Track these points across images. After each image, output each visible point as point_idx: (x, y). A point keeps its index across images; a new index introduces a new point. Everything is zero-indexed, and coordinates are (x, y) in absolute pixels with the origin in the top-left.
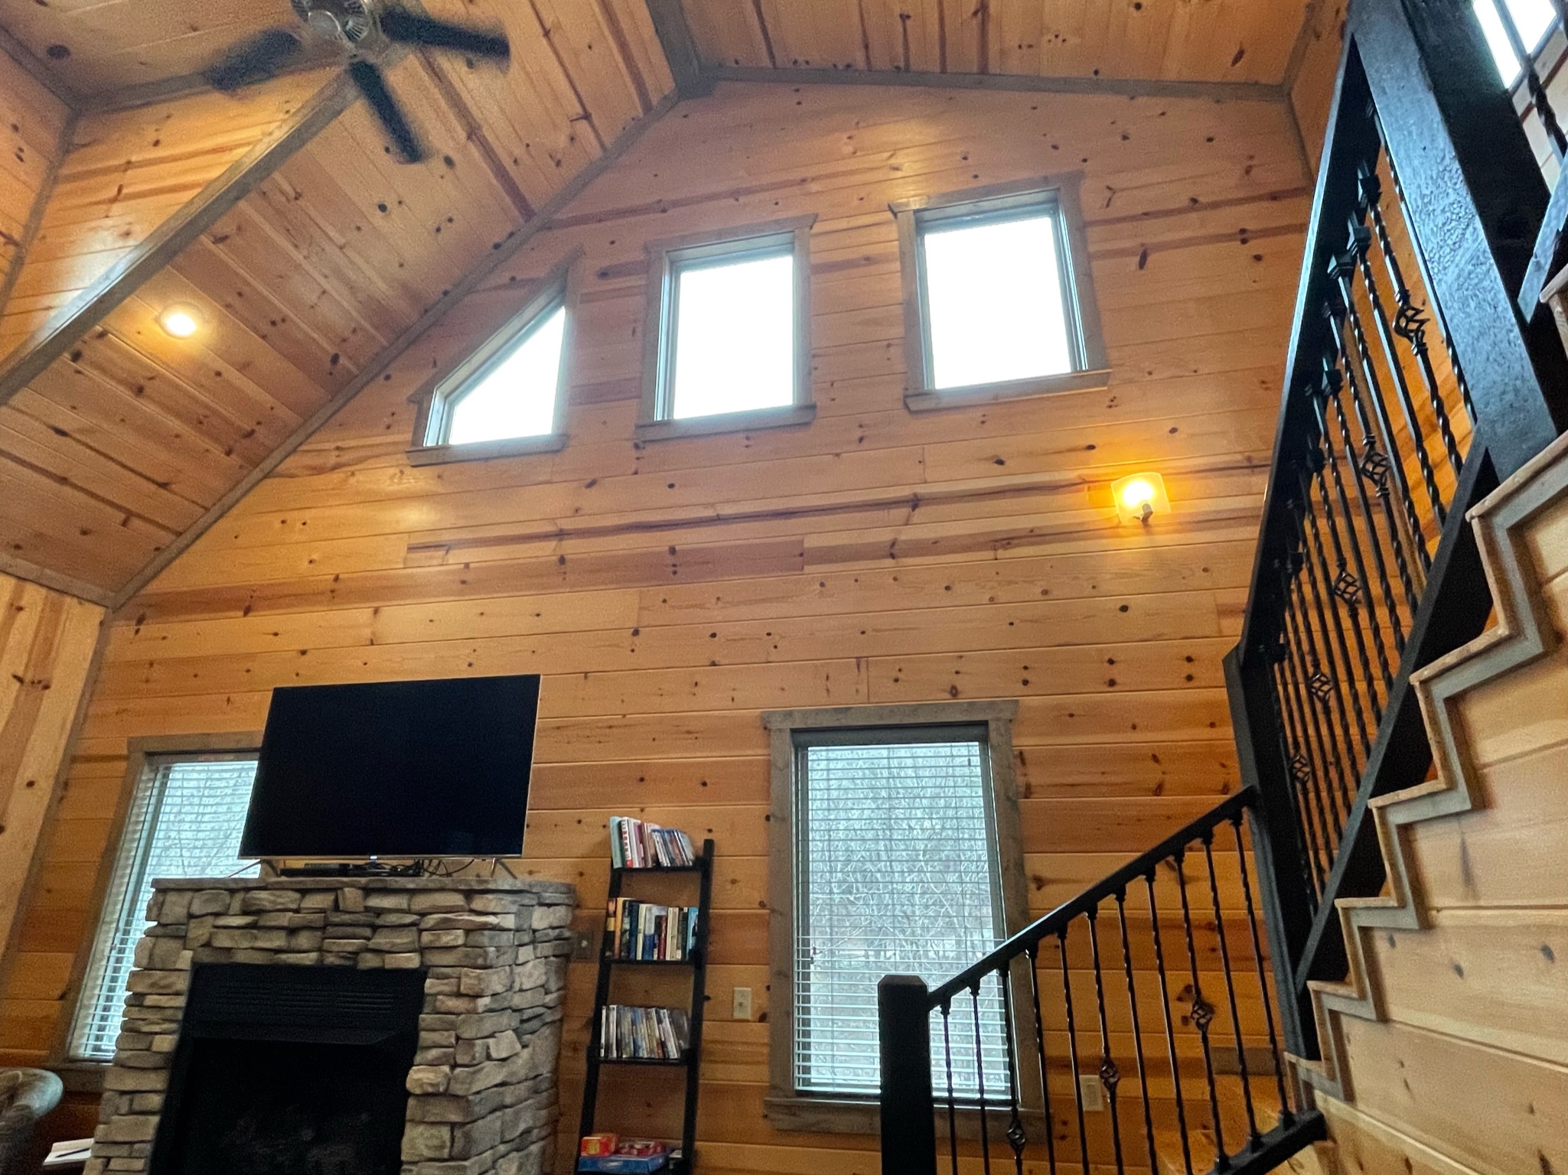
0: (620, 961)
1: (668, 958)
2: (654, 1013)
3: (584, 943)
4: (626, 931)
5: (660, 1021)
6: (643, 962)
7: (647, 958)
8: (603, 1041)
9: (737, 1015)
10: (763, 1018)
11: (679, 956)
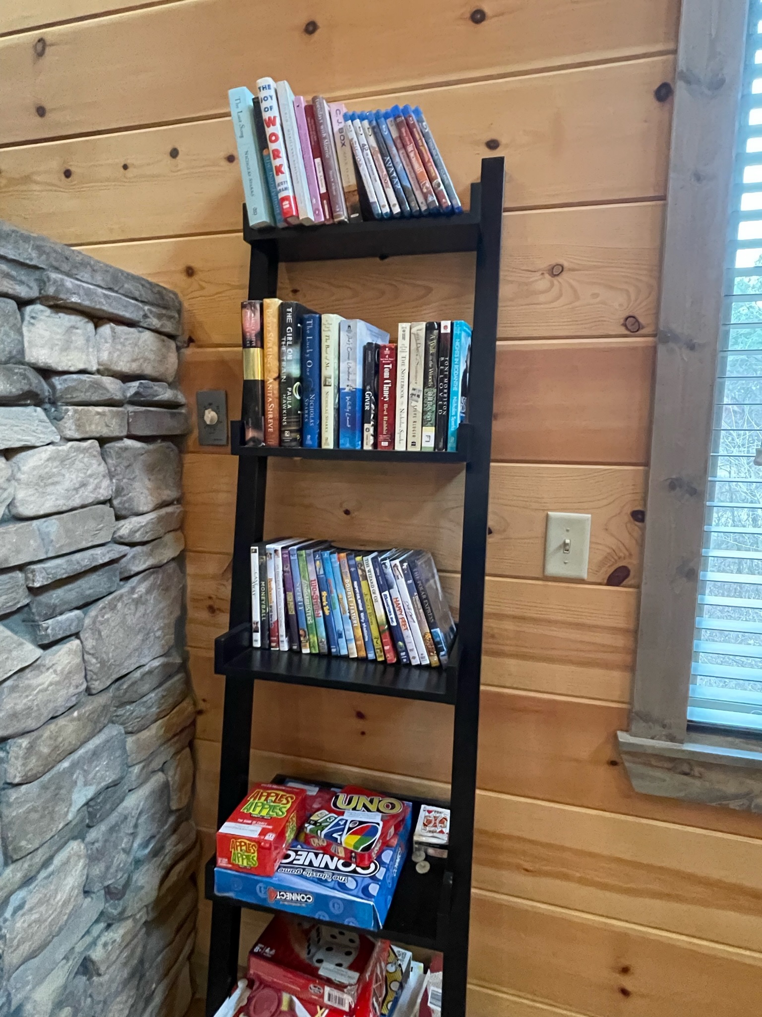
0: (283, 450)
1: (400, 447)
2: (370, 568)
3: (210, 416)
4: (290, 381)
5: (385, 585)
6: (337, 454)
7: (346, 444)
8: (256, 617)
9: (554, 567)
10: (617, 577)
11: (427, 440)
